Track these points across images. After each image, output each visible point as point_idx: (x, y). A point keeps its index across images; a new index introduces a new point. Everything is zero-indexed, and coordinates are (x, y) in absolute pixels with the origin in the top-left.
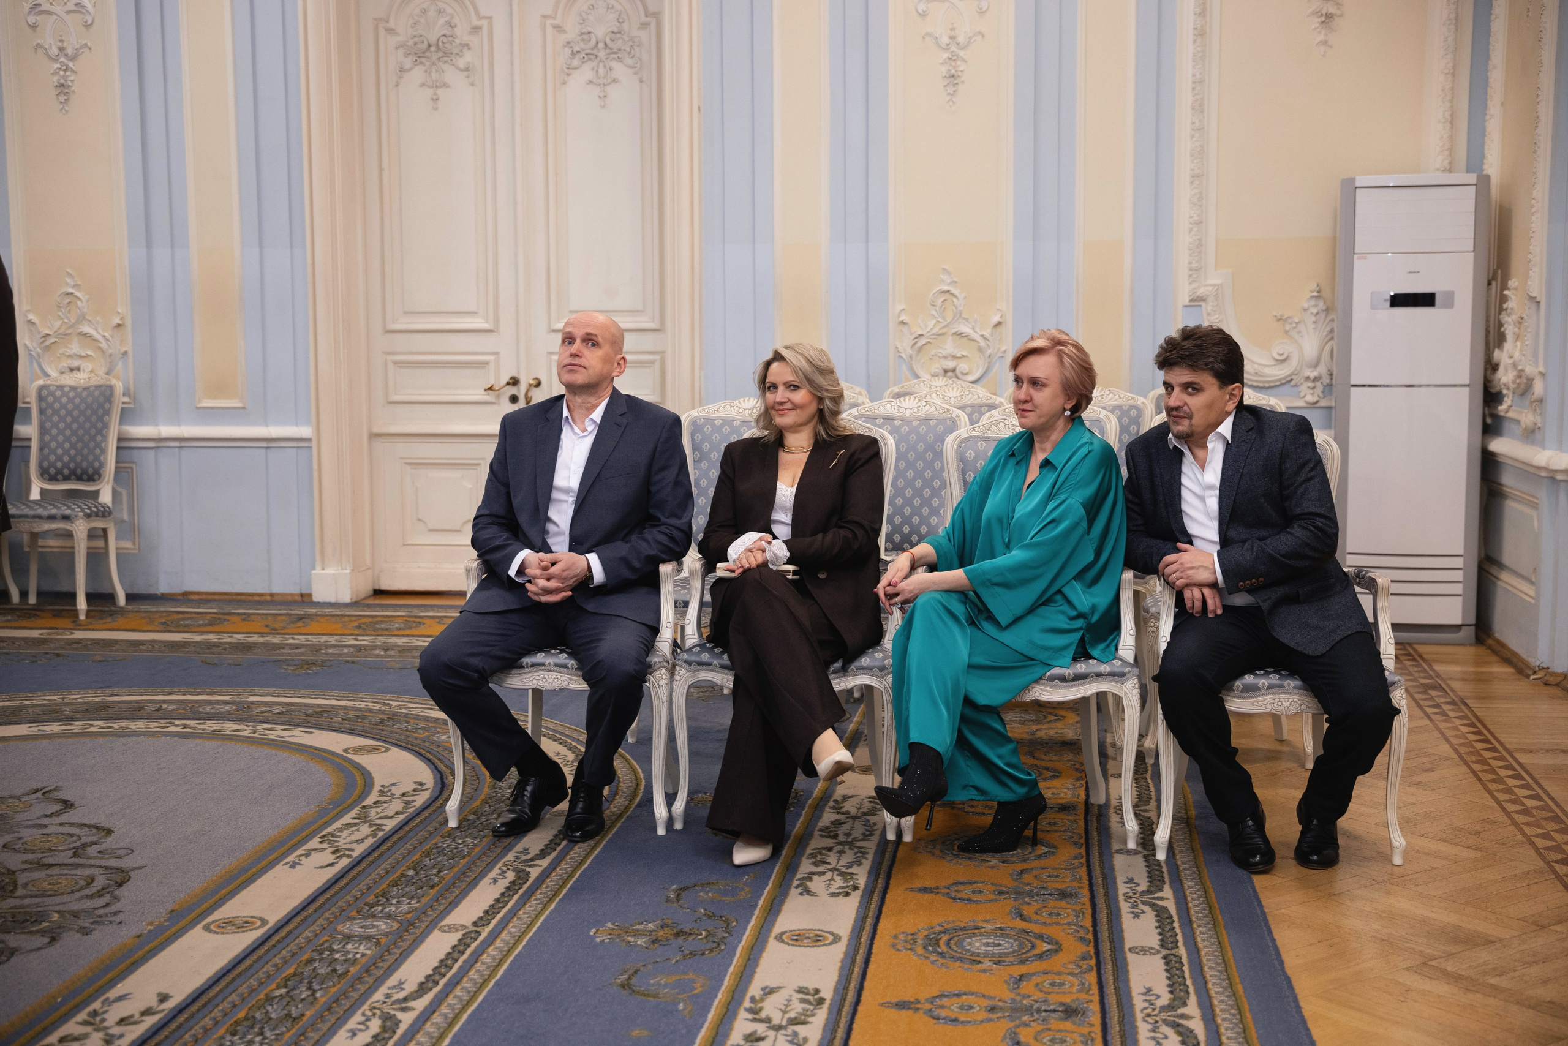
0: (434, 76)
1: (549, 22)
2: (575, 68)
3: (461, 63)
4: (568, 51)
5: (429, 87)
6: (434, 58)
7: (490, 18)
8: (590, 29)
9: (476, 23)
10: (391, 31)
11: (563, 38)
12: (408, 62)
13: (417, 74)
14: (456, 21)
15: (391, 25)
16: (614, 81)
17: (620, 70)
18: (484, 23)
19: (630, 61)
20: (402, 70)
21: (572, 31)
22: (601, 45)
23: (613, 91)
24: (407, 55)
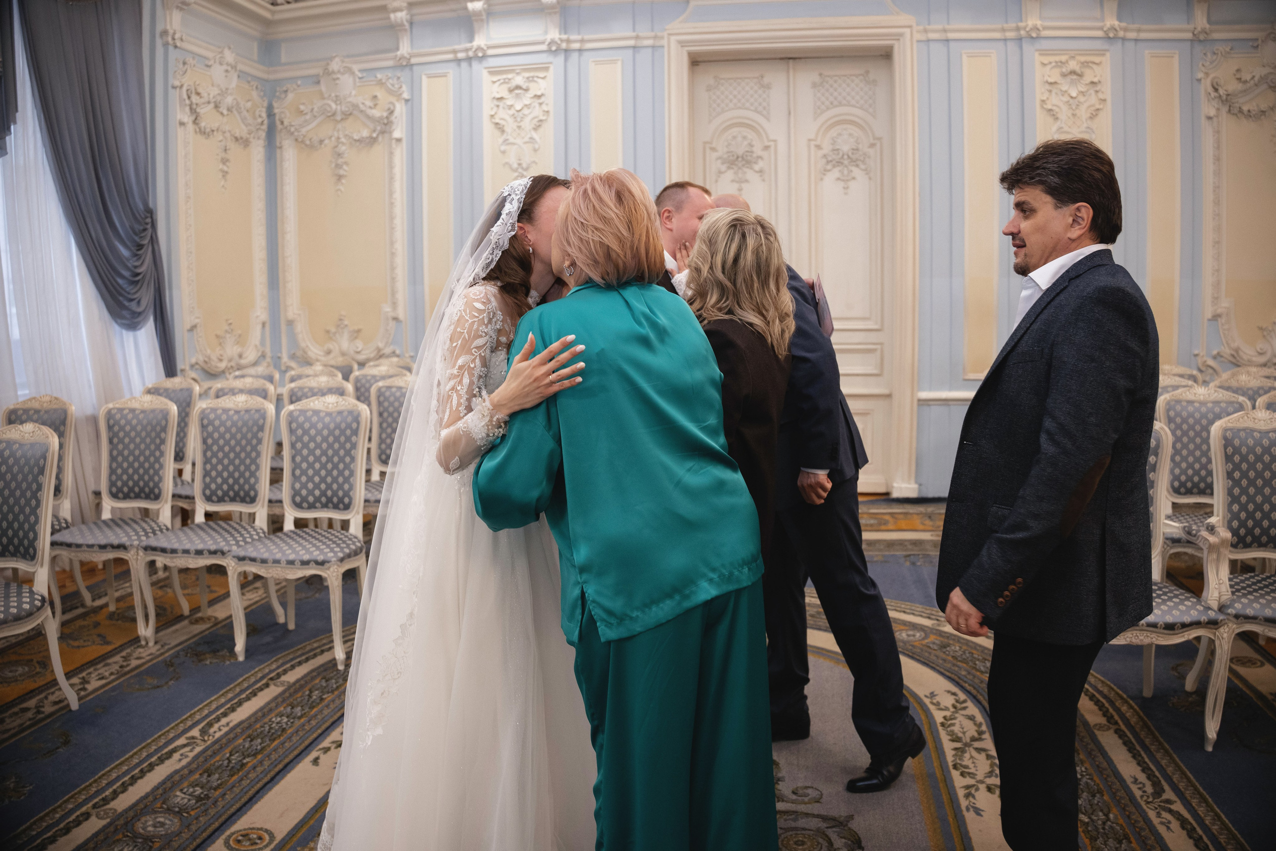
0: (740, 175)
1: (813, 143)
2: (829, 171)
3: (757, 167)
4: (824, 161)
5: (737, 182)
6: (740, 165)
7: (775, 141)
8: (838, 147)
9: (767, 144)
10: (713, 149)
11: (820, 153)
12: (723, 168)
13: (730, 175)
14: (754, 143)
15: (714, 145)
16: (854, 178)
17: (856, 172)
18: (772, 143)
19: (863, 167)
20: (720, 172)
21: (827, 148)
22: (846, 157)
23: (852, 184)
24: (723, 163)
